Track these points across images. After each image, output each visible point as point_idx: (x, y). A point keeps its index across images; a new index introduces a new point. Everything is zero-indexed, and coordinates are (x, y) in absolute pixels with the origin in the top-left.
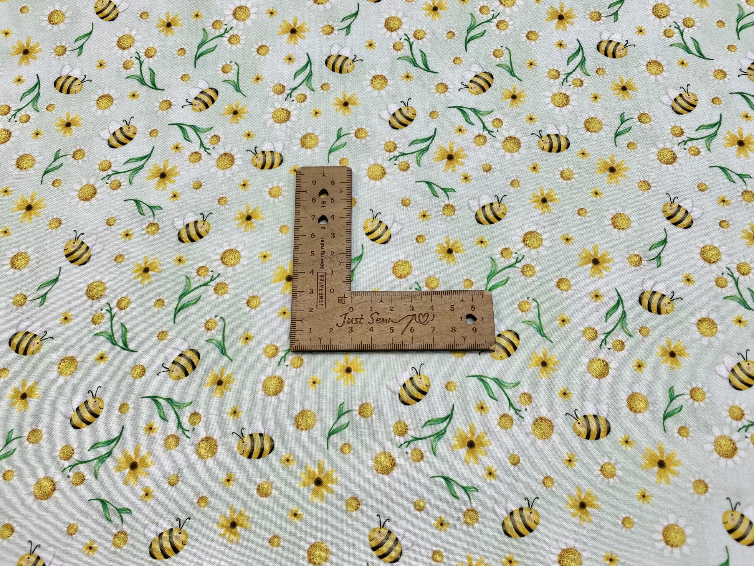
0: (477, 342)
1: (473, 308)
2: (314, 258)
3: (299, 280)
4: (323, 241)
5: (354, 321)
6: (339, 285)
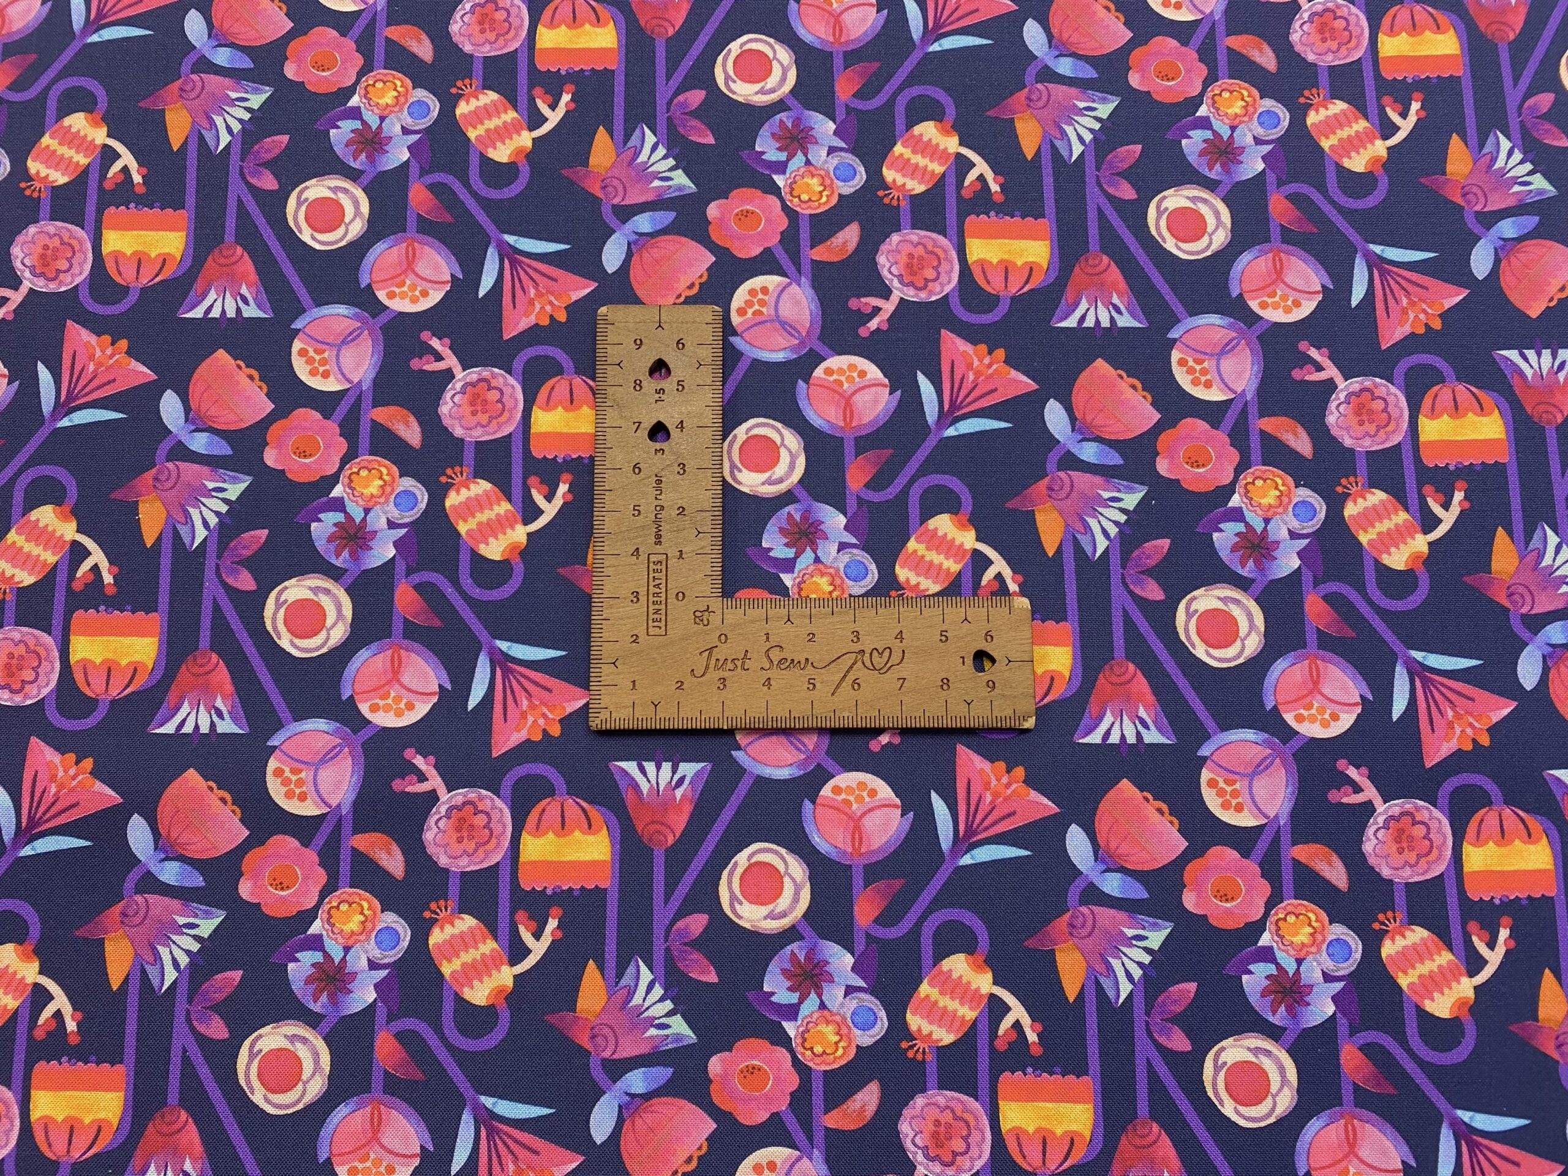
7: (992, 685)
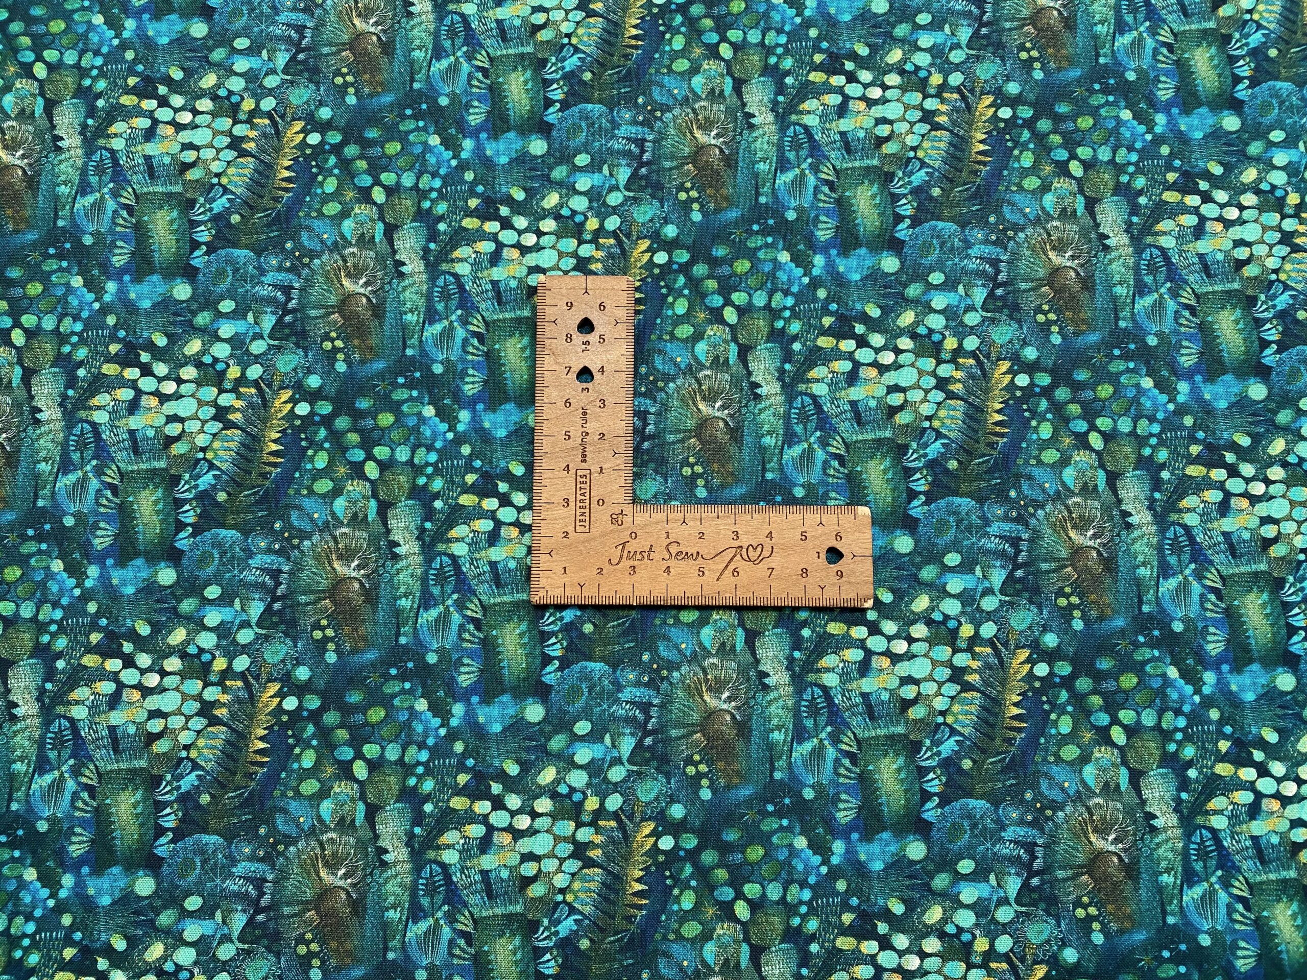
0: (844, 596)
1: (838, 536)
2: (570, 444)
3: (544, 483)
4: (585, 413)
5: (639, 557)
6: (613, 492)
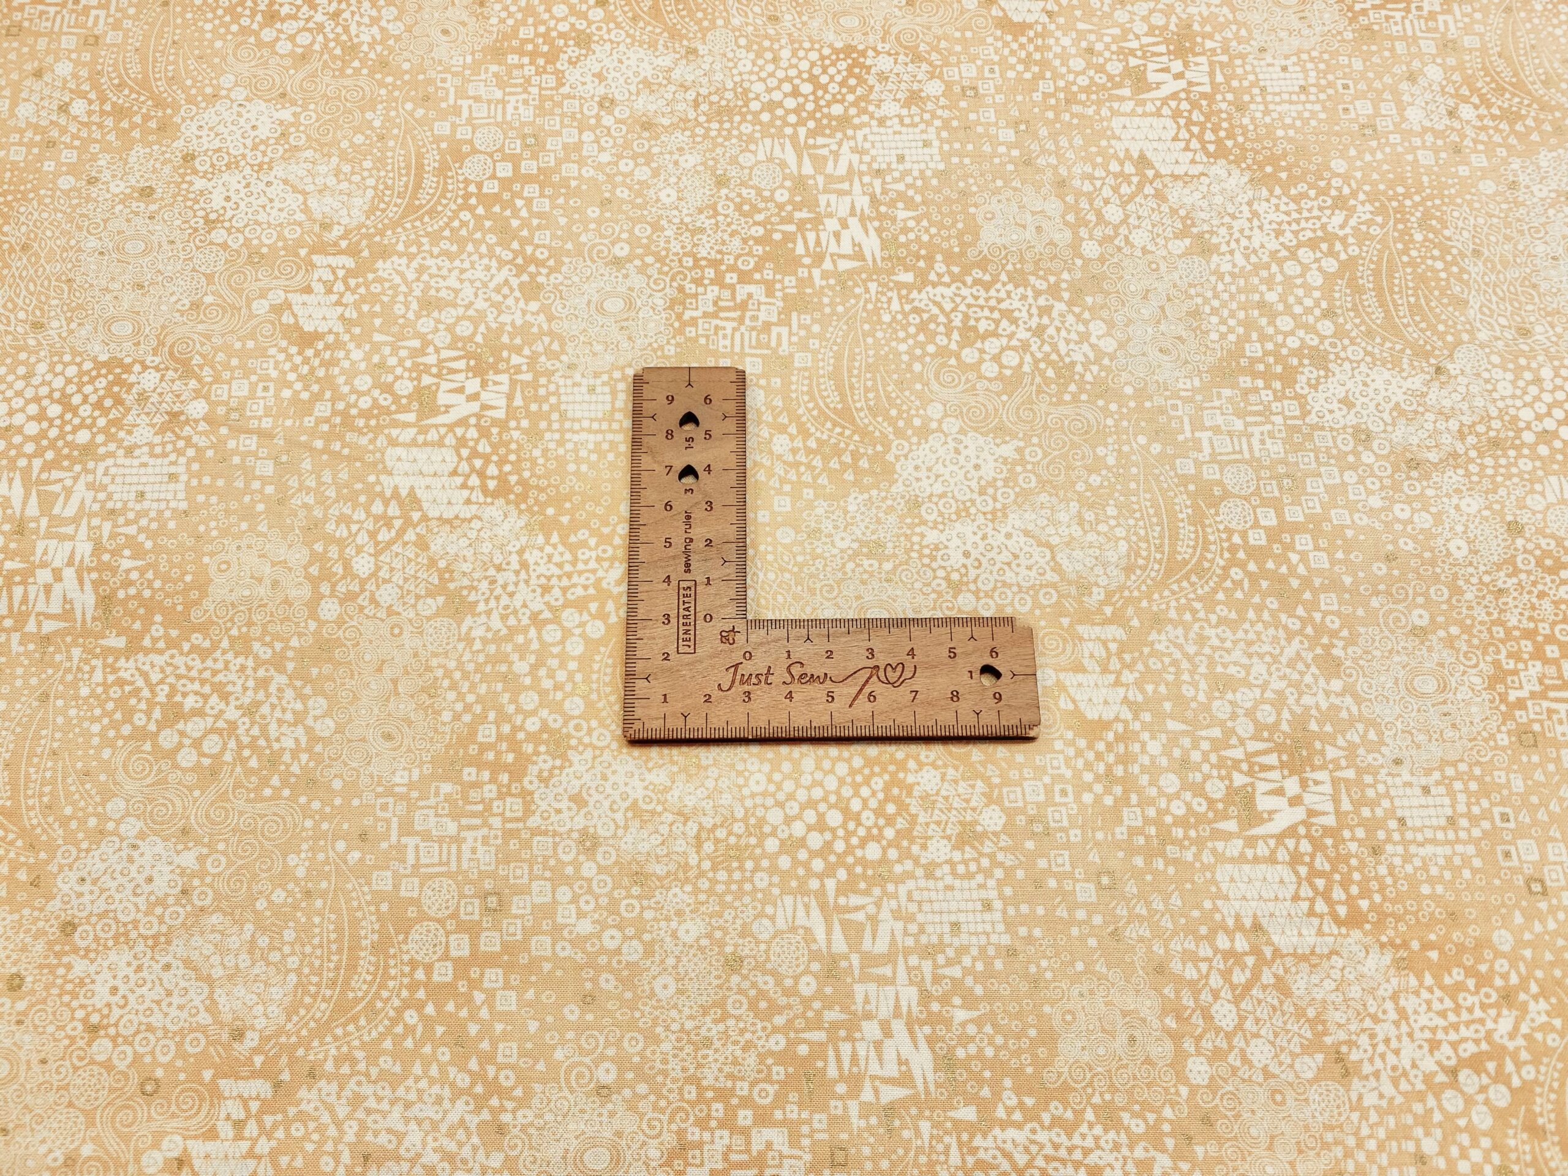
0: (1004, 722)
1: (994, 652)
2: (671, 551)
3: (641, 596)
4: (689, 517)
5: (754, 680)
6: (722, 606)
7: (998, 697)
